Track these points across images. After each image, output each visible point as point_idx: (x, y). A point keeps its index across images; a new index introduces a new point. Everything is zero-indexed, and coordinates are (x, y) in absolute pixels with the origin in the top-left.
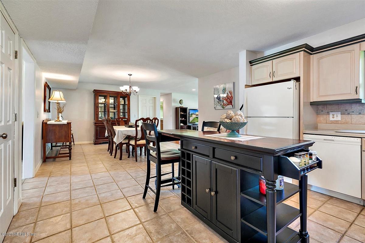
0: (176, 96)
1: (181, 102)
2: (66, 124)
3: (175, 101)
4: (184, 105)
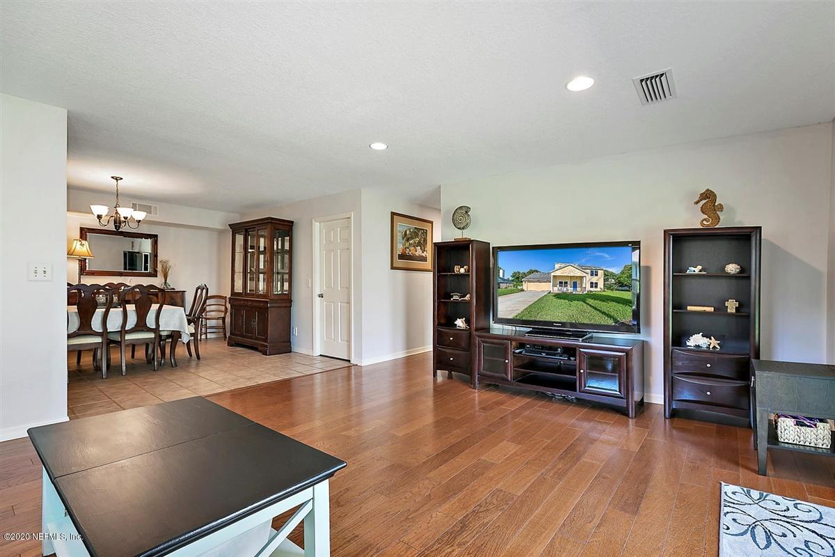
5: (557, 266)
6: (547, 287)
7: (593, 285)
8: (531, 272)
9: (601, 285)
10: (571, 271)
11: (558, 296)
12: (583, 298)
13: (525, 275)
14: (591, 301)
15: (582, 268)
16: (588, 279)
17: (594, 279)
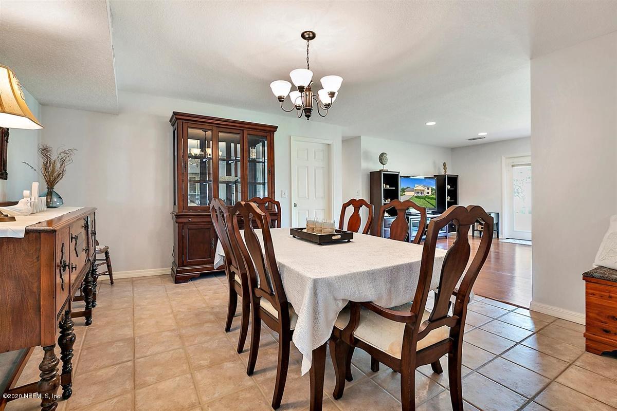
0: (372, 145)
1: (382, 158)
2: (22, 235)
3: (367, 156)
4: (391, 167)
5: (416, 185)
6: (412, 194)
7: (428, 193)
8: (407, 188)
9: (430, 193)
10: (420, 187)
11: (416, 197)
12: (424, 198)
13: (406, 189)
14: (427, 199)
15: (424, 186)
16: (427, 191)
17: (428, 191)
